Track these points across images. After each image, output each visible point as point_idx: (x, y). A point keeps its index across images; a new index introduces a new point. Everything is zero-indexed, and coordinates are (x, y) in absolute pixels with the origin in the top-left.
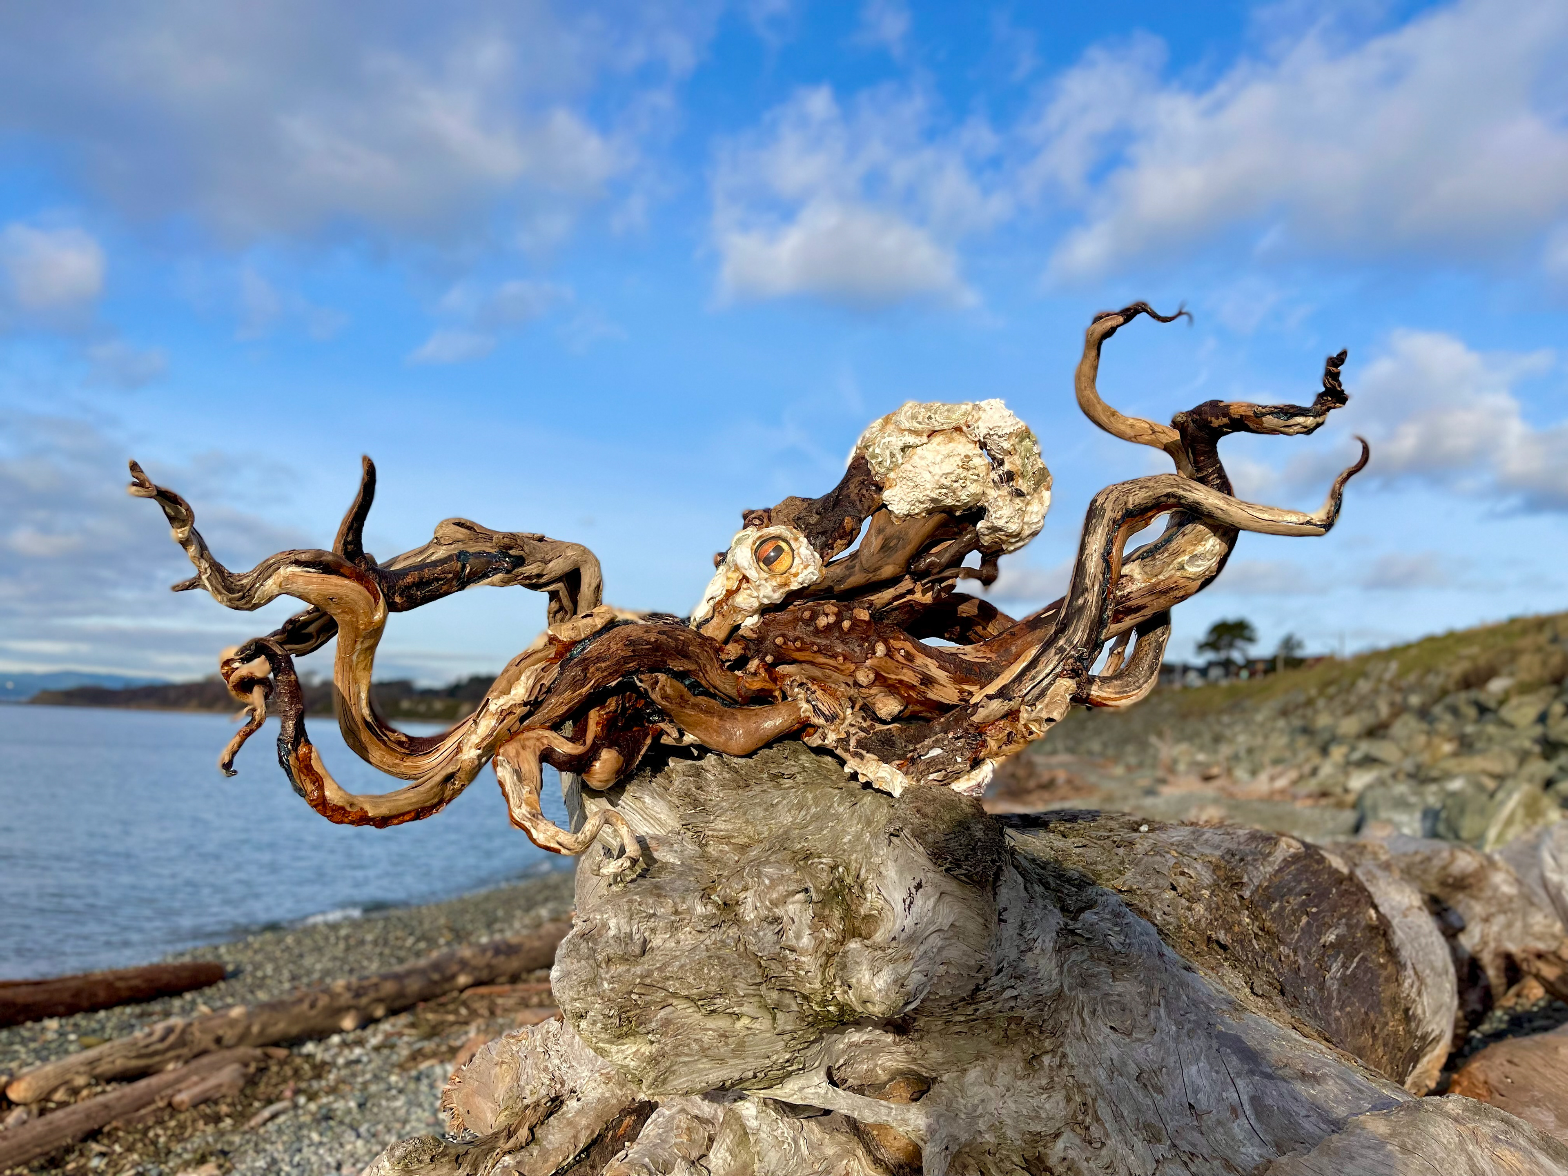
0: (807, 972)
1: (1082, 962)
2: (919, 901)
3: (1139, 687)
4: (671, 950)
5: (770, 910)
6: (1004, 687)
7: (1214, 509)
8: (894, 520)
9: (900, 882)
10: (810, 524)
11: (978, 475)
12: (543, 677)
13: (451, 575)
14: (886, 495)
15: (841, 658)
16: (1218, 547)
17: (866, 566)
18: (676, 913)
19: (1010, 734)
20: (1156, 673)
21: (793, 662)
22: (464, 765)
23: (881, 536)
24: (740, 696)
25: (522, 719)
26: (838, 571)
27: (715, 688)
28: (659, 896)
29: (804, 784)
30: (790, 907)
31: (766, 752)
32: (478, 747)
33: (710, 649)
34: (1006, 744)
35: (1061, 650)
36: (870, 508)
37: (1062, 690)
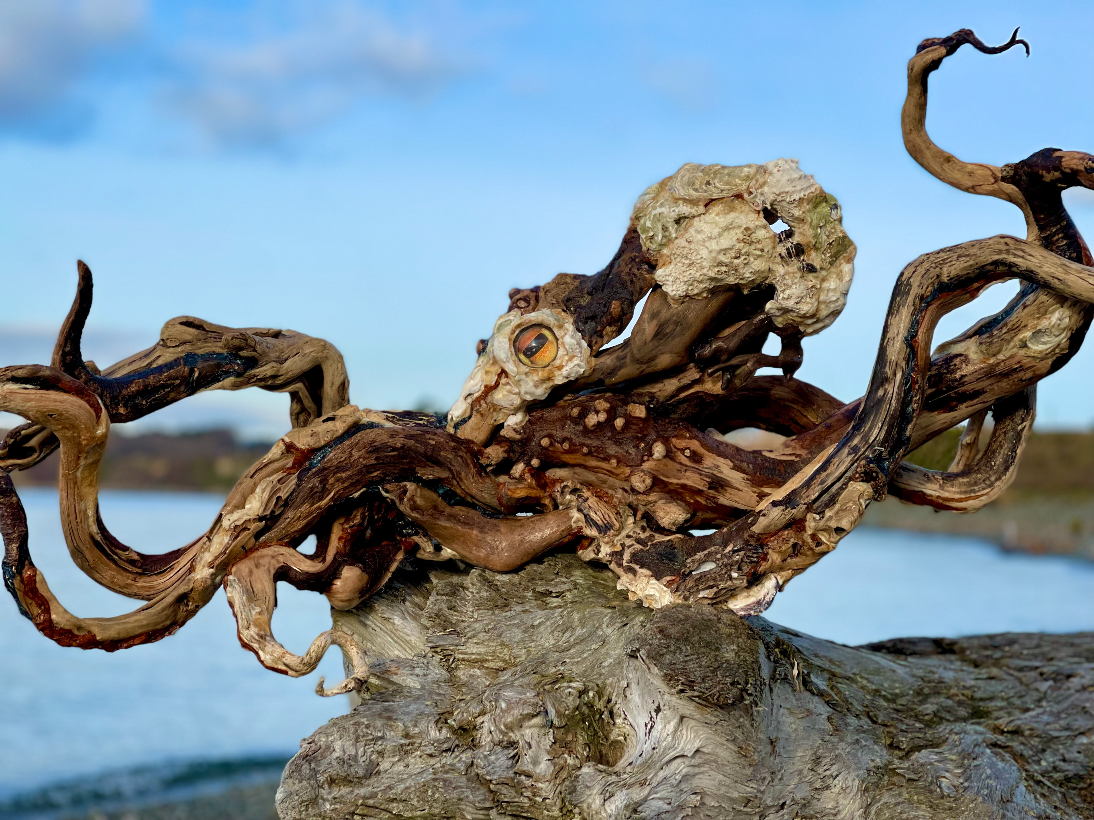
0: (545, 799)
1: (897, 804)
2: (658, 726)
3: (989, 486)
4: (399, 773)
5: (505, 734)
6: (794, 492)
7: (1050, 279)
8: (671, 302)
9: (643, 706)
10: (580, 307)
11: (762, 250)
12: (279, 489)
13: (178, 382)
14: (659, 274)
15: (614, 461)
16: (1067, 320)
17: (638, 356)
18: (407, 736)
19: (795, 545)
20: (1011, 468)
21: (564, 465)
22: (196, 585)
23: (655, 322)
24: (501, 504)
25: (258, 535)
26: (608, 362)
27: (472, 497)
28: (389, 718)
29: (572, 602)
30: (527, 731)
31: (537, 567)
32: (211, 565)
33: (466, 453)
34: (790, 556)
35: (855, 450)
36: (641, 289)
37: (856, 495)
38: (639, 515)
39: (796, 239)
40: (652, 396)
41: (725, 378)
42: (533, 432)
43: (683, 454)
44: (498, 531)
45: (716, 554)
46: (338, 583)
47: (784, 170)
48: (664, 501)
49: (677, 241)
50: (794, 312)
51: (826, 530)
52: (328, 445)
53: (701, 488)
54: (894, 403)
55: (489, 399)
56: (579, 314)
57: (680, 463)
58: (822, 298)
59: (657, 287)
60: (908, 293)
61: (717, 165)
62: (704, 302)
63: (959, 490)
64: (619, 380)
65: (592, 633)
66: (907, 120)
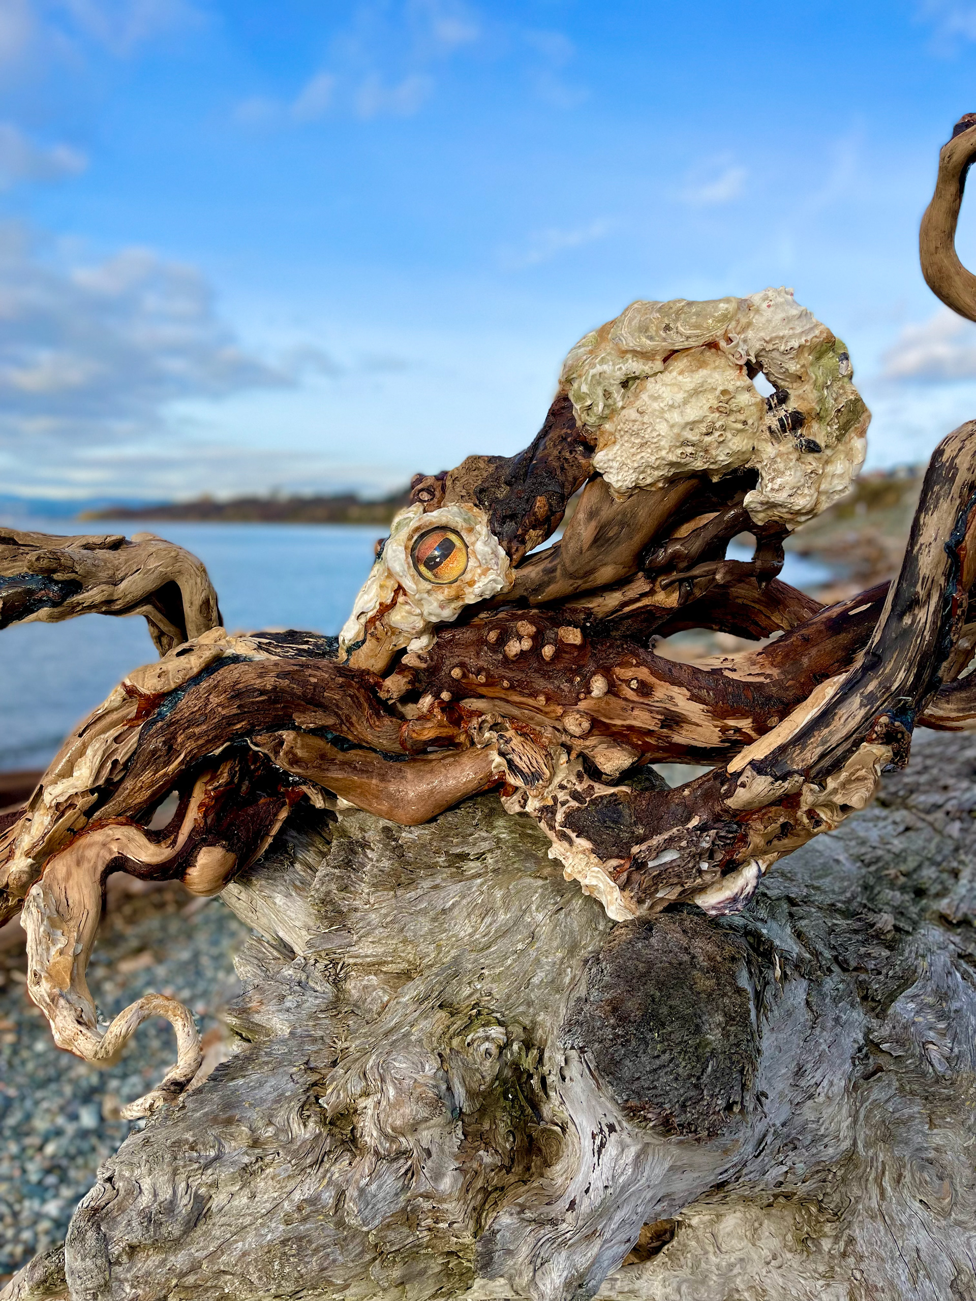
0: (452, 1223)
1: (887, 1101)
2: (613, 1146)
4: (239, 1214)
5: (392, 1140)
6: (781, 750)
8: (616, 495)
9: (589, 1107)
10: (496, 501)
11: (745, 423)
12: (116, 750)
14: (600, 459)
15: (542, 699)
17: (572, 569)
18: (254, 1145)
19: (784, 826)
22: (10, 881)
23: (593, 524)
24: (405, 749)
25: (88, 813)
30: (425, 1133)
31: (450, 818)
32: (27, 855)
33: (358, 689)
34: (777, 838)
36: (575, 479)
37: (870, 759)
38: (574, 755)
39: (792, 405)
40: (589, 613)
41: (683, 590)
42: (442, 658)
43: (629, 686)
44: (402, 778)
45: (681, 839)
46: (194, 873)
47: (777, 306)
48: (605, 746)
49: (624, 412)
50: (785, 507)
51: (829, 805)
52: (179, 688)
53: (651, 728)
54: (927, 634)
55: (386, 620)
56: (495, 510)
57: (626, 699)
58: (823, 487)
59: (596, 476)
60: (953, 479)
61: (679, 301)
62: (659, 494)
63: (955, 707)
64: (546, 599)
65: (517, 921)
66: (933, 234)
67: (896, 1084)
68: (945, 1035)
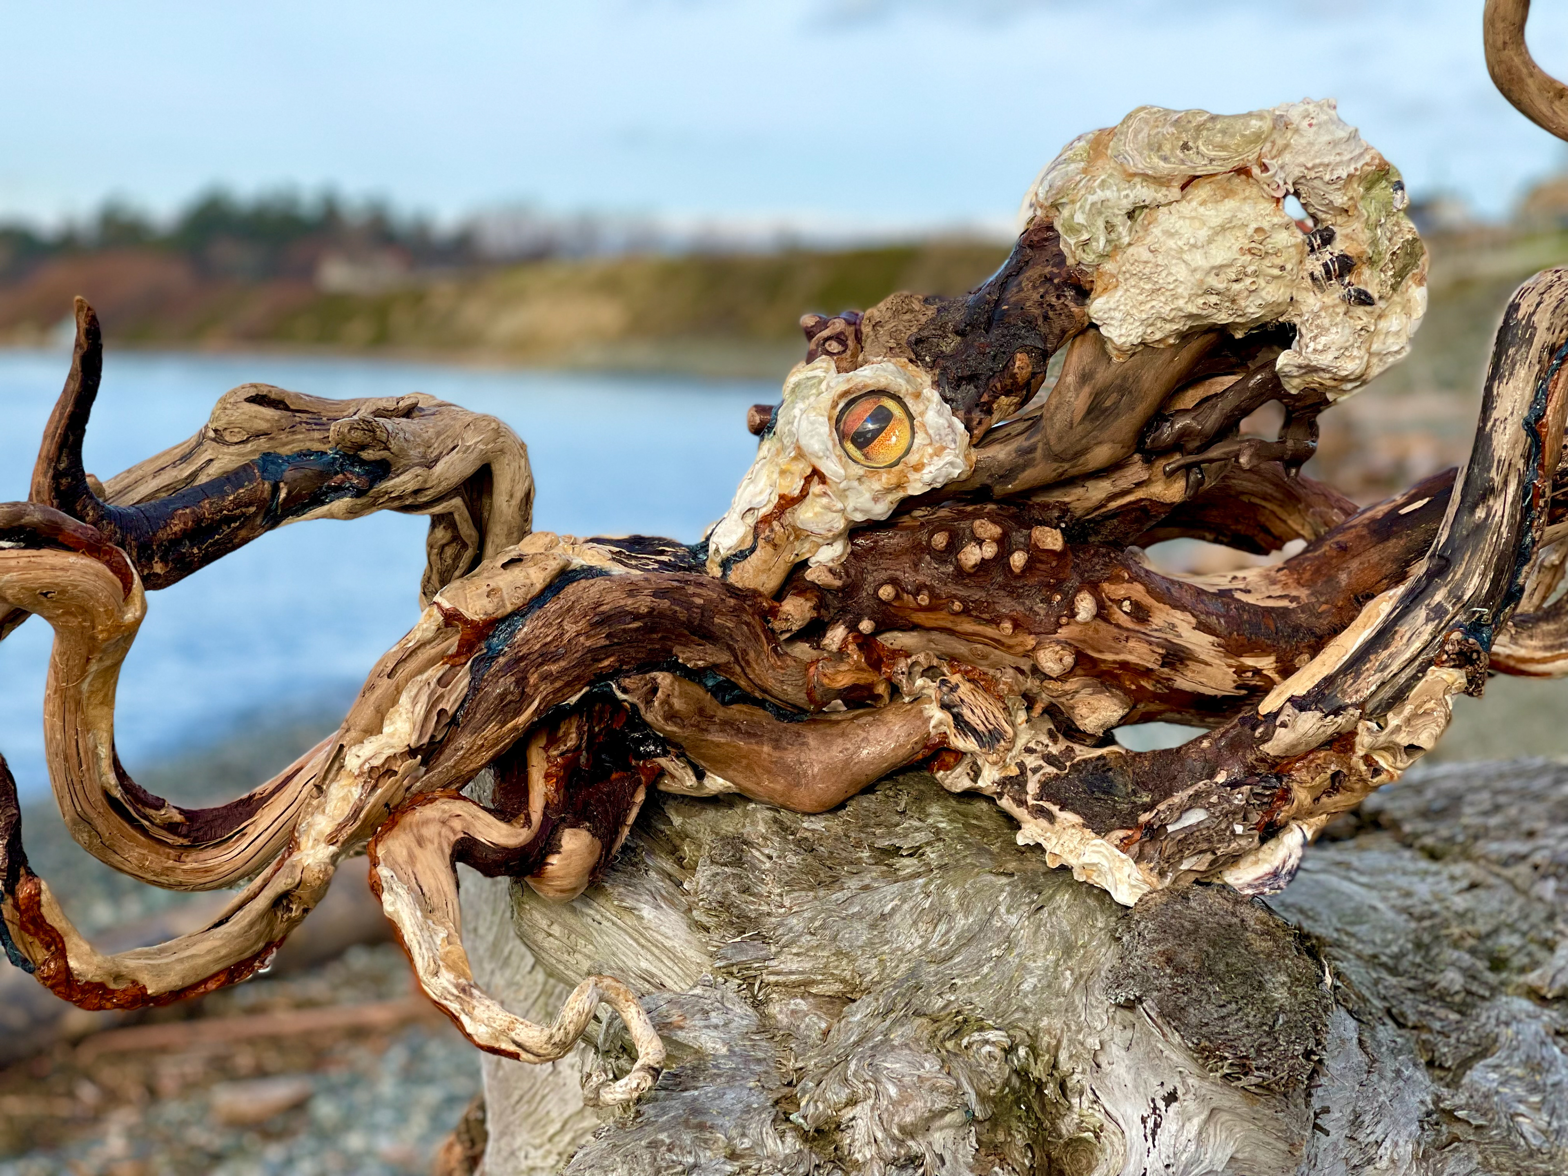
2: (1171, 1123)
5: (900, 1143)
6: (1329, 681)
8: (1114, 353)
9: (1136, 1087)
10: (943, 355)
11: (1282, 268)
12: (442, 696)
13: (253, 509)
15: (1007, 626)
17: (1057, 449)
18: (733, 1156)
19: (1335, 775)
21: (912, 628)
22: (307, 876)
24: (809, 699)
26: (1001, 456)
27: (765, 691)
28: (701, 1127)
29: (940, 867)
30: (937, 1135)
31: (868, 802)
32: (331, 840)
33: (753, 615)
34: (1328, 794)
35: (1438, 612)
36: (1064, 332)
37: (1440, 688)
38: (1038, 708)
39: (1339, 247)
40: (1065, 509)
41: (1192, 478)
42: (862, 573)
43: (1120, 608)
44: (803, 744)
45: (1209, 794)
47: (1320, 125)
48: (1089, 690)
49: (1131, 250)
50: (1329, 372)
51: (1390, 748)
53: (1150, 665)
54: (1504, 530)
55: (788, 518)
57: (1118, 626)
58: (1375, 347)
60: (1530, 342)
61: (1201, 112)
63: (1541, 644)
64: (1019, 488)
65: (985, 924)
66: (1500, 25)
67: (1478, 1158)
68: (1539, 1110)
